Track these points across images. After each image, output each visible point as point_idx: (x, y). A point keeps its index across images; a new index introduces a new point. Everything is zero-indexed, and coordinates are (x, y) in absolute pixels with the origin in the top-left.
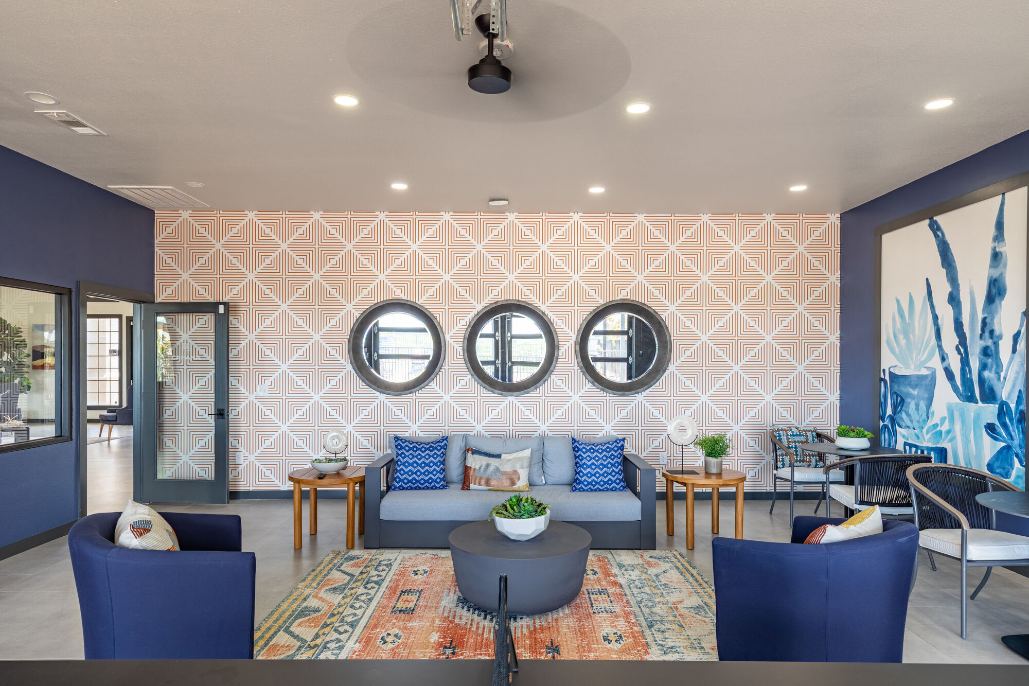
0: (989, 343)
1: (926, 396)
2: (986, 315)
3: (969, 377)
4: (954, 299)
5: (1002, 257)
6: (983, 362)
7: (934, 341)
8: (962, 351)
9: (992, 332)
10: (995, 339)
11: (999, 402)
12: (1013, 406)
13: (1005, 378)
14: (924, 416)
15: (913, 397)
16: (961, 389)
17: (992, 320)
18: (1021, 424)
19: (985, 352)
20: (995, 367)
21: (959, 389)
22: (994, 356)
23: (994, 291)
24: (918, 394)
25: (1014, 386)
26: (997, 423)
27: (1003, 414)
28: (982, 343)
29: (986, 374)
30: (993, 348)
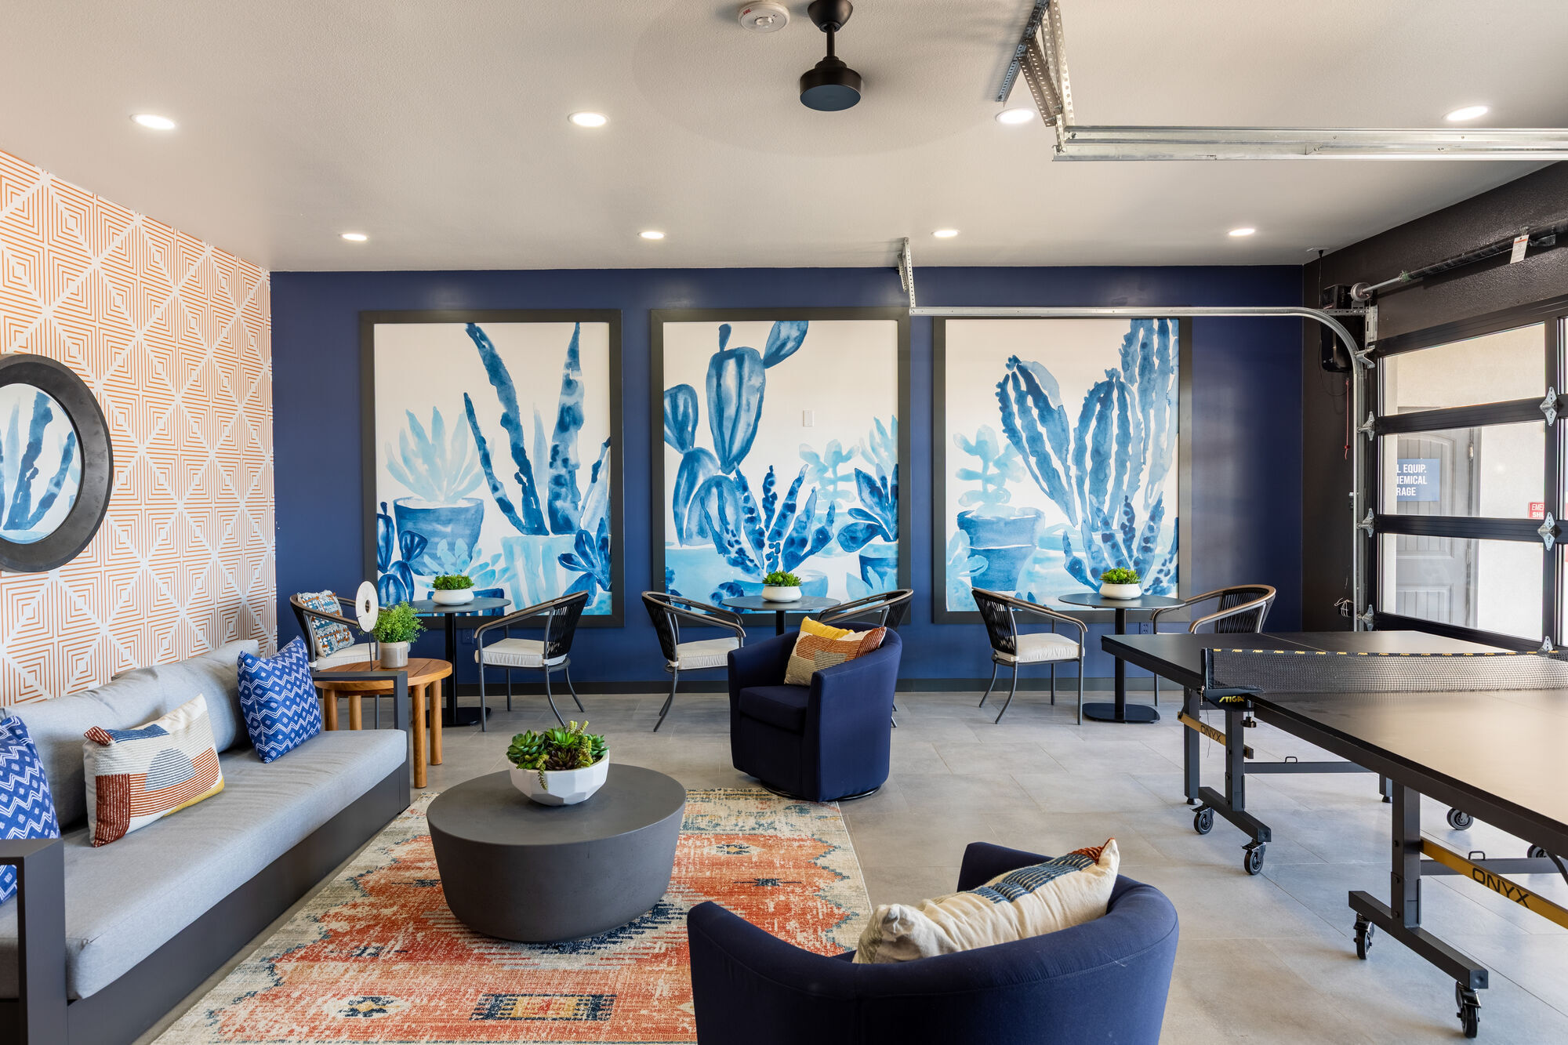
0: (563, 471)
1: (468, 532)
2: (557, 443)
3: (534, 507)
4: (510, 422)
5: (577, 385)
6: (554, 491)
7: (479, 467)
8: (525, 479)
9: (565, 461)
10: (570, 468)
11: (577, 532)
12: (594, 534)
13: (583, 508)
14: (465, 556)
15: (444, 536)
16: (523, 521)
17: (566, 448)
18: (603, 550)
19: (558, 481)
20: (570, 496)
21: (520, 521)
22: (569, 485)
23: (567, 419)
24: (452, 532)
25: (594, 514)
26: (575, 553)
27: (582, 543)
28: (554, 472)
29: (559, 504)
30: (568, 477)
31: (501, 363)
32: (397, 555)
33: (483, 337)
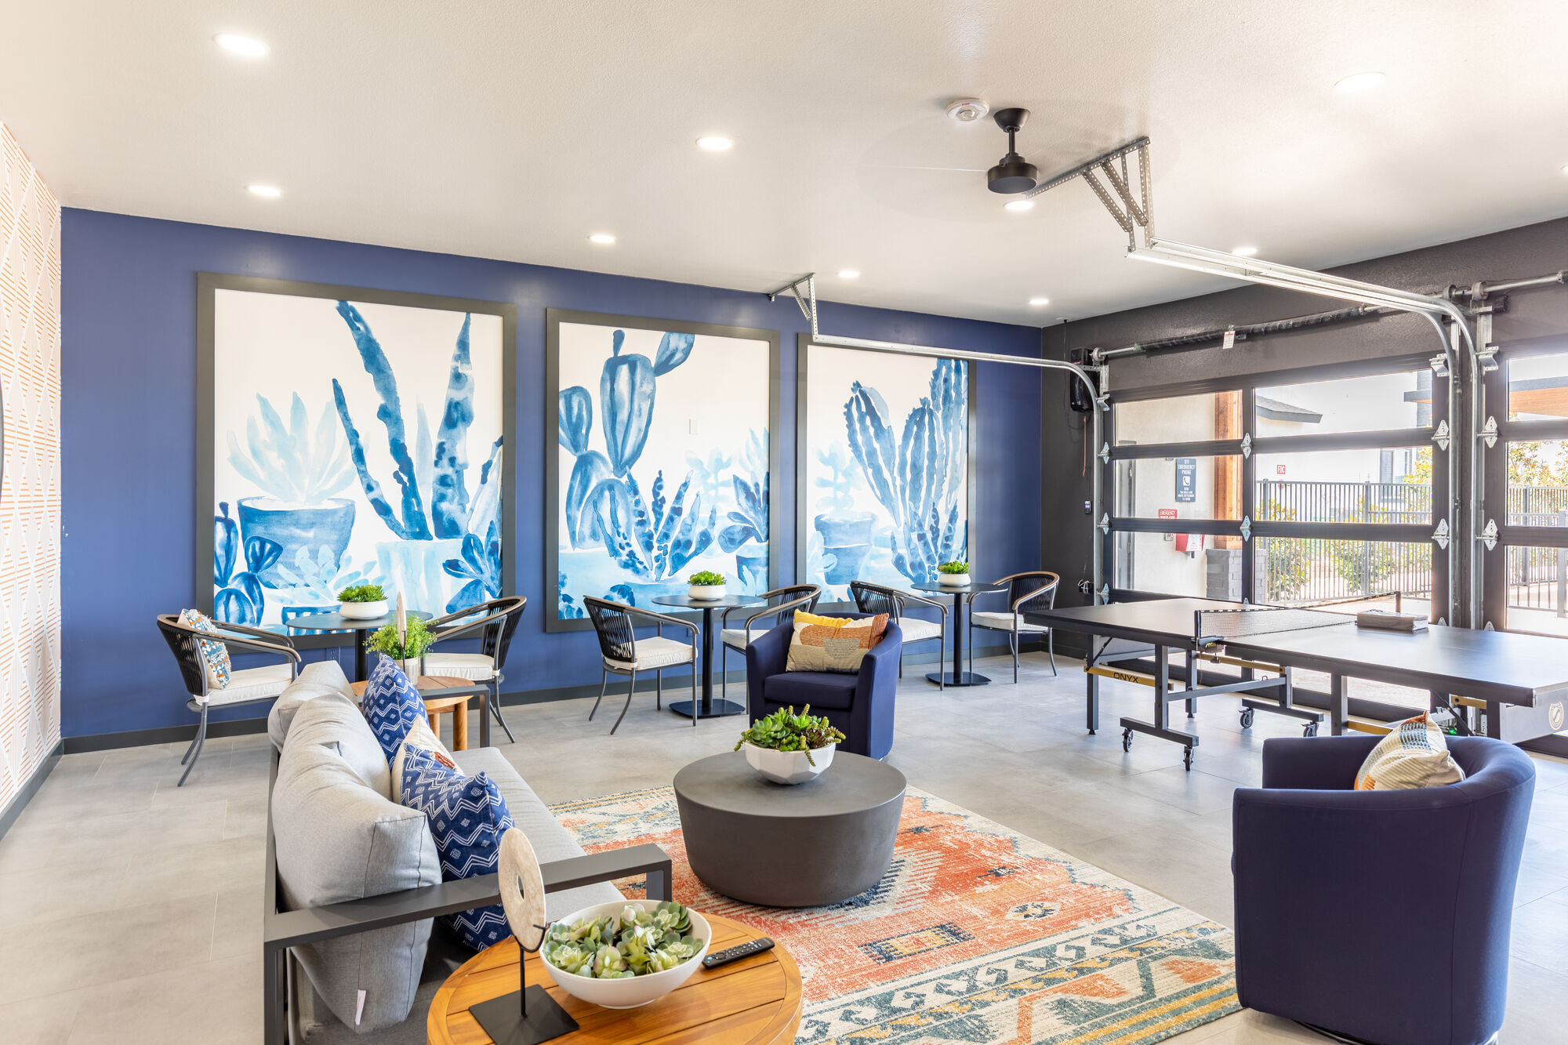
0: (450, 471)
1: (334, 537)
2: (444, 440)
3: (416, 509)
4: (388, 414)
5: (467, 380)
6: (439, 492)
7: (349, 464)
8: (405, 479)
9: (452, 460)
10: (458, 468)
11: (464, 536)
12: (483, 539)
13: (472, 510)
14: (331, 565)
15: (304, 542)
16: (403, 524)
17: (453, 446)
18: (493, 555)
19: (443, 481)
20: (457, 498)
21: (400, 524)
22: (457, 486)
23: (455, 415)
24: (315, 537)
25: (483, 518)
26: (461, 558)
27: (470, 548)
28: (439, 472)
29: (444, 506)
30: (454, 477)
31: (378, 348)
32: (241, 566)
33: (358, 318)
